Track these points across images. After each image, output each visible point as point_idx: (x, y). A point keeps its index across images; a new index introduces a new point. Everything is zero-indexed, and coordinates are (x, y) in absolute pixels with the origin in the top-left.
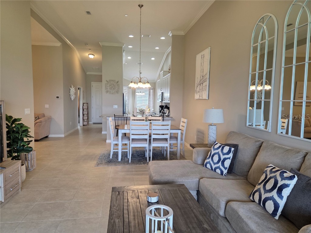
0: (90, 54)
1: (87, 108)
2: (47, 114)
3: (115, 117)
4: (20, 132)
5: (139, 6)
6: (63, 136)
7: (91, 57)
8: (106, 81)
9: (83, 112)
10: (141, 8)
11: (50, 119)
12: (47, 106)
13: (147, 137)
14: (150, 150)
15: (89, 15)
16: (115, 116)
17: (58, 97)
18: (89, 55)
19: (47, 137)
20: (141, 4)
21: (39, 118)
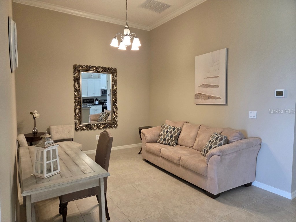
6: (289, 195)
11: (257, 145)
17: (280, 93)
19: (249, 185)
21: (227, 142)
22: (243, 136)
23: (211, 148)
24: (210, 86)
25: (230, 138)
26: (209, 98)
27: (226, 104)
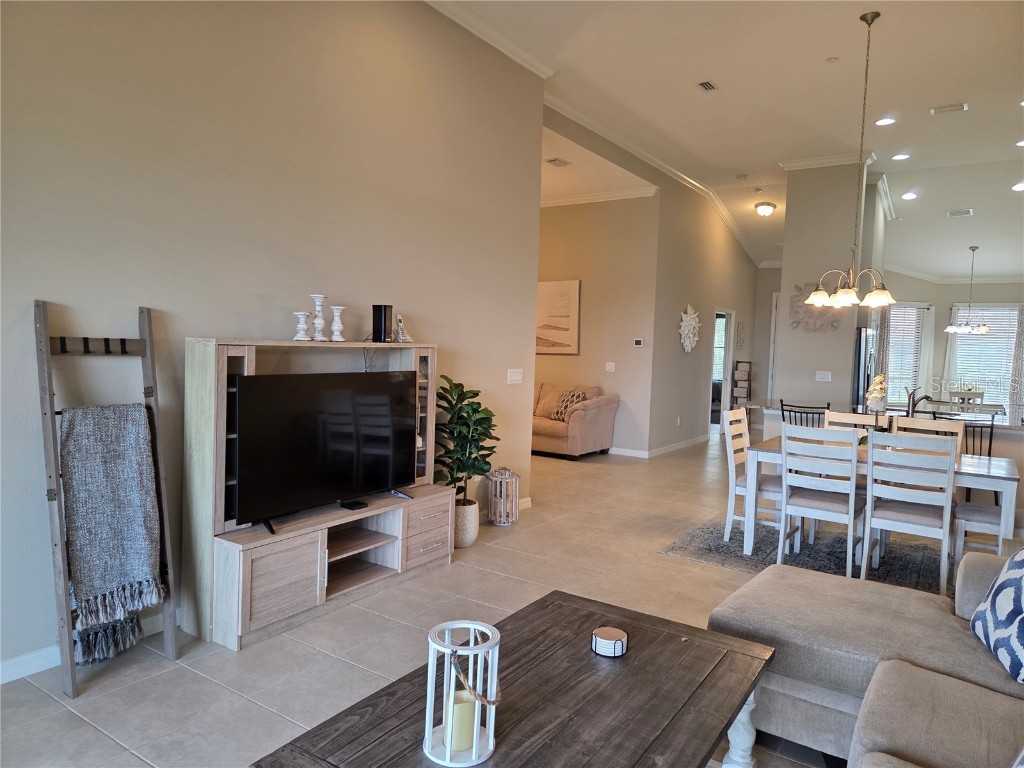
0: (762, 204)
1: (746, 378)
2: (609, 389)
3: (783, 410)
4: (471, 424)
5: (863, 18)
6: (645, 454)
7: (765, 211)
8: (796, 286)
9: (732, 391)
10: (869, 25)
11: (615, 403)
12: (610, 367)
13: (848, 488)
14: (858, 541)
15: (710, 92)
16: (782, 405)
17: (638, 343)
18: (756, 206)
19: (604, 452)
20: (869, 10)
21: (585, 399)
22: (600, 392)
23: (566, 407)
24: (555, 328)
25: (587, 396)
26: (554, 344)
27: (578, 354)
